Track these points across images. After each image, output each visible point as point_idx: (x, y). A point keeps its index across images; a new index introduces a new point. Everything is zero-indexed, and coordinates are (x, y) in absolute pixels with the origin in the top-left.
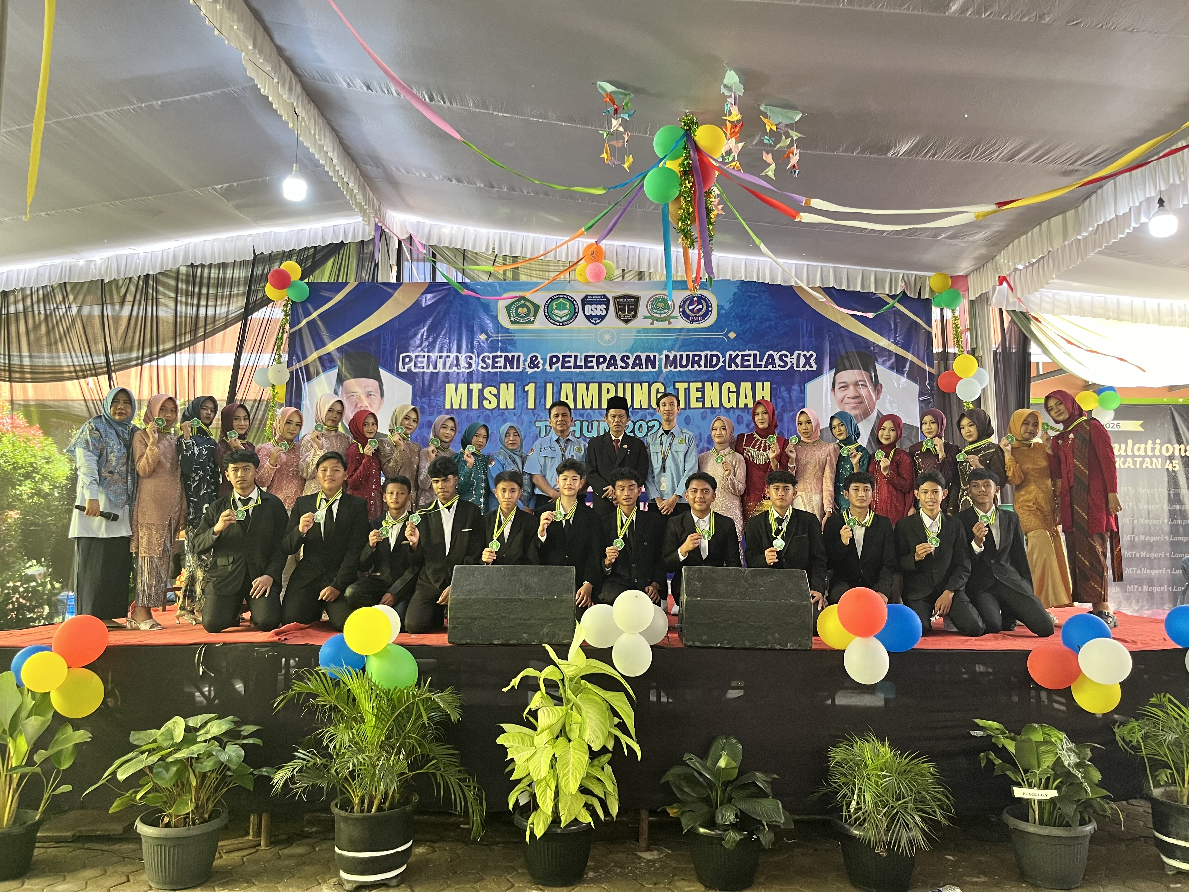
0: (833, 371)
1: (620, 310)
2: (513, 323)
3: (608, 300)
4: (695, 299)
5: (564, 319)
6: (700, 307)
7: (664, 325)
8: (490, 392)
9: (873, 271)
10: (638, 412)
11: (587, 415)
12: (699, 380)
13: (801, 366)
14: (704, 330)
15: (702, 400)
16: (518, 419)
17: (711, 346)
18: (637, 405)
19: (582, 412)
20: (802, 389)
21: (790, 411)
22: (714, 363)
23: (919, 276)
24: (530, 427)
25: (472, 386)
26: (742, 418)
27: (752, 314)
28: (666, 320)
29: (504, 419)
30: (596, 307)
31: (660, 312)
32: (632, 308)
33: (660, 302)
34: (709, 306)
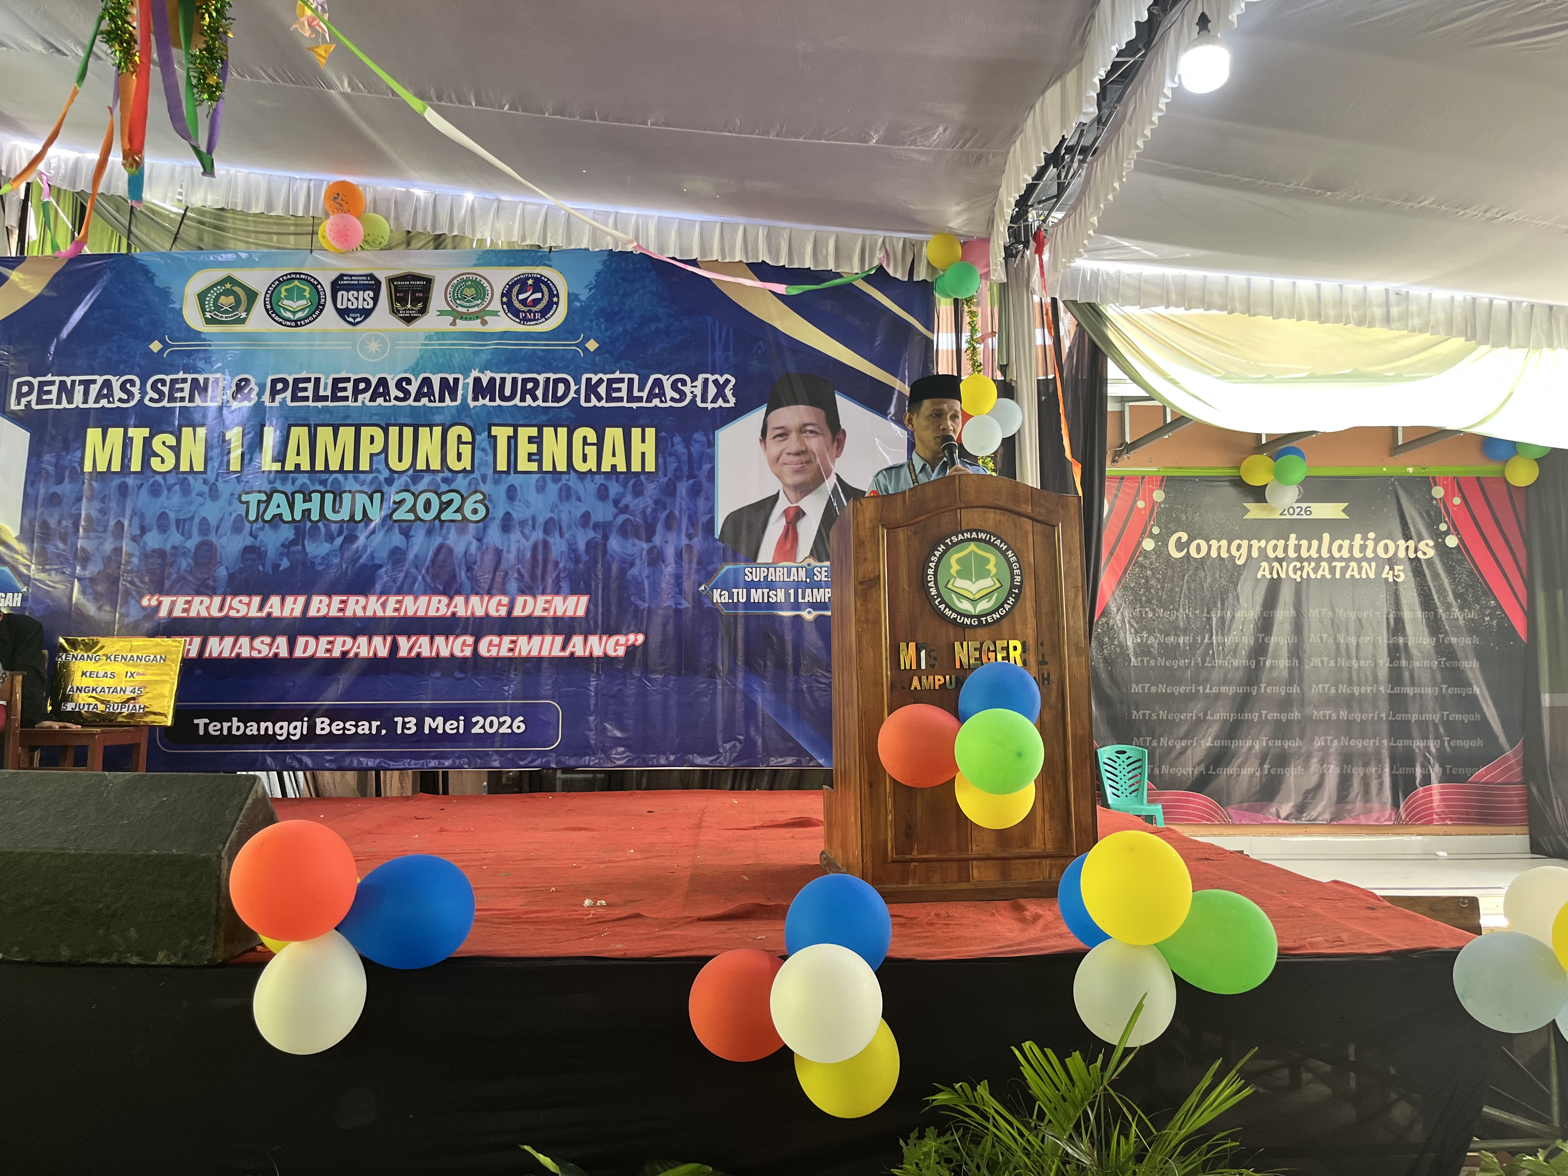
0: (763, 410)
1: (398, 300)
2: (208, 321)
3: (378, 283)
4: (530, 282)
5: (300, 315)
6: (538, 295)
7: (475, 326)
8: (164, 443)
9: (833, 232)
10: (423, 477)
11: (332, 482)
12: (534, 422)
13: (710, 400)
14: (546, 336)
15: (538, 457)
16: (210, 490)
17: (554, 364)
18: (421, 465)
19: (324, 476)
20: (708, 440)
21: (688, 478)
22: (560, 394)
23: (911, 241)
24: (230, 504)
25: (132, 432)
26: (606, 489)
27: (626, 308)
28: (477, 318)
29: (186, 490)
30: (356, 296)
31: (468, 304)
32: (418, 297)
33: (469, 287)
34: (553, 294)
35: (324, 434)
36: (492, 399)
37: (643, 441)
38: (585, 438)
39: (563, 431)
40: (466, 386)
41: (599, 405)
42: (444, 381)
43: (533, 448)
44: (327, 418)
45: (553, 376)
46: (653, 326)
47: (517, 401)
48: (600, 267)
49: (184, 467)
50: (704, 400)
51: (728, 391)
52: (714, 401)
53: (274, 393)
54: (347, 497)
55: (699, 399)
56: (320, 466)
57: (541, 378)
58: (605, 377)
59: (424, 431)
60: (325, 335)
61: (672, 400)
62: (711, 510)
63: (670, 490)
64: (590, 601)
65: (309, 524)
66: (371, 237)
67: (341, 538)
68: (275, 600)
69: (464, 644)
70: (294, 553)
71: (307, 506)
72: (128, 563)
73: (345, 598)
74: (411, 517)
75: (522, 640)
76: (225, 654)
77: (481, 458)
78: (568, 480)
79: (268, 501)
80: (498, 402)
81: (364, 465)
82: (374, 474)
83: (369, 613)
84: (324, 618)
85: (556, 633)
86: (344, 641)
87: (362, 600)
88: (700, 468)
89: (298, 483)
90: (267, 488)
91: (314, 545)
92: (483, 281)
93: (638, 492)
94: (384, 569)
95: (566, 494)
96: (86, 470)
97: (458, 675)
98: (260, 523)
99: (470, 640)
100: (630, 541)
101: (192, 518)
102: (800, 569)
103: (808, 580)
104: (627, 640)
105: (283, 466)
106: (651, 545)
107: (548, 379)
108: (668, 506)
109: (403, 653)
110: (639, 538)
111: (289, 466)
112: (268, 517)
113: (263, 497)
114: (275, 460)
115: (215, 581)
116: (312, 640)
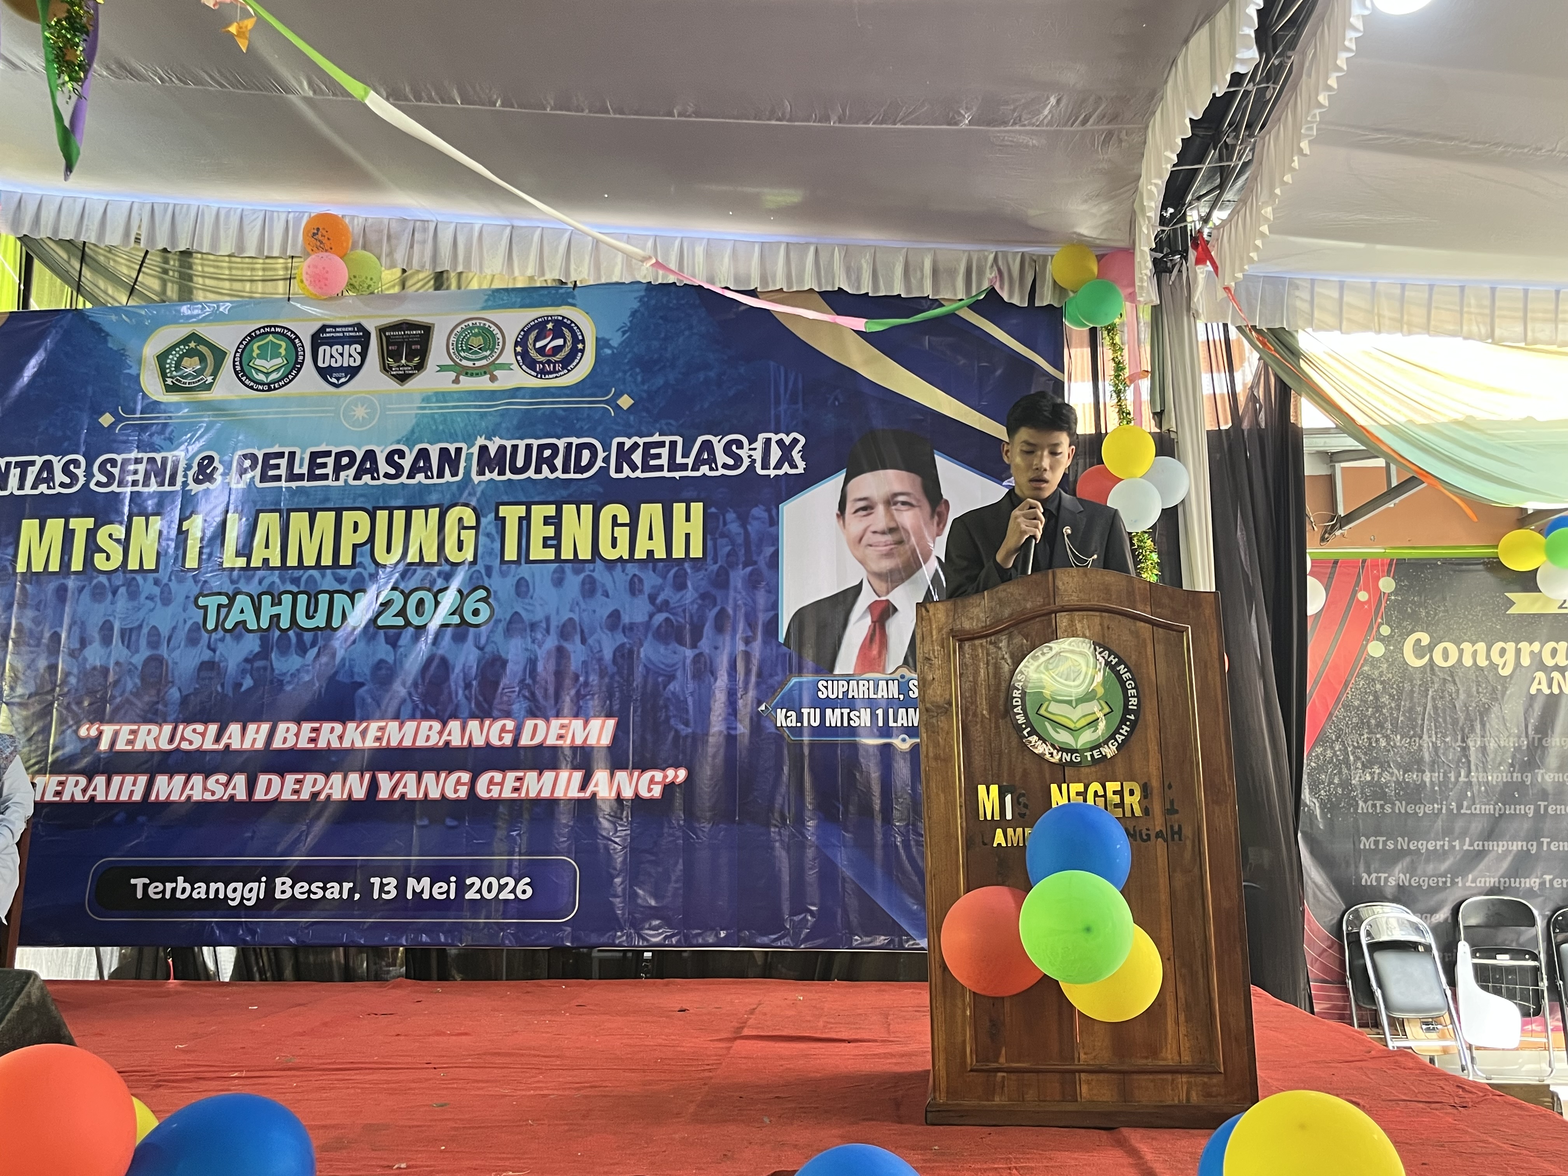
0: (841, 476)
1: (391, 354)
2: (169, 389)
3: (367, 334)
4: (550, 326)
5: (274, 376)
6: (560, 342)
7: (483, 383)
8: (110, 536)
9: (929, 249)
10: (415, 571)
11: (307, 582)
12: (551, 499)
13: (772, 466)
14: (568, 392)
15: (554, 542)
16: (162, 593)
17: (578, 426)
18: (413, 556)
19: (297, 574)
20: (771, 516)
21: (745, 565)
22: (584, 463)
23: (1031, 255)
24: (184, 610)
25: (74, 523)
26: (641, 580)
27: (668, 355)
28: (485, 373)
29: (133, 595)
30: (340, 351)
31: (474, 357)
32: (416, 350)
33: (475, 335)
34: (578, 340)
35: (298, 520)
36: (502, 473)
37: (688, 519)
38: (615, 517)
39: (587, 510)
40: (469, 456)
41: (633, 475)
42: (444, 452)
43: (550, 531)
44: (302, 501)
45: (575, 441)
46: (701, 376)
47: (531, 473)
48: (636, 305)
49: (133, 565)
50: (765, 466)
51: (796, 455)
52: (778, 466)
53: (242, 472)
54: (324, 599)
55: (758, 465)
56: (292, 561)
57: (561, 443)
58: (641, 441)
59: (418, 515)
60: (302, 400)
61: (725, 466)
62: (774, 606)
63: (721, 581)
64: (618, 726)
65: (277, 633)
66: (358, 280)
67: (316, 650)
68: (234, 728)
69: (458, 782)
70: (258, 669)
71: (276, 610)
72: (64, 682)
73: (317, 725)
74: (400, 621)
75: (531, 776)
76: (174, 797)
77: (485, 546)
78: (593, 571)
79: (230, 606)
80: (509, 475)
81: (345, 559)
82: (358, 570)
83: (346, 744)
84: (292, 750)
85: (575, 768)
86: (316, 780)
87: (338, 727)
88: (759, 554)
89: (266, 583)
90: (230, 589)
91: (283, 659)
92: (493, 327)
93: (680, 586)
94: (365, 688)
95: (590, 588)
96: (19, 570)
97: (450, 822)
98: (221, 633)
99: (466, 777)
100: (670, 647)
101: (140, 626)
102: (890, 682)
103: (901, 697)
104: (665, 777)
105: (249, 562)
106: (697, 651)
107: (570, 445)
108: (719, 601)
109: (383, 794)
110: (681, 642)
111: (256, 562)
112: (229, 625)
113: (224, 600)
114: (238, 554)
115: (166, 706)
116: (276, 779)
